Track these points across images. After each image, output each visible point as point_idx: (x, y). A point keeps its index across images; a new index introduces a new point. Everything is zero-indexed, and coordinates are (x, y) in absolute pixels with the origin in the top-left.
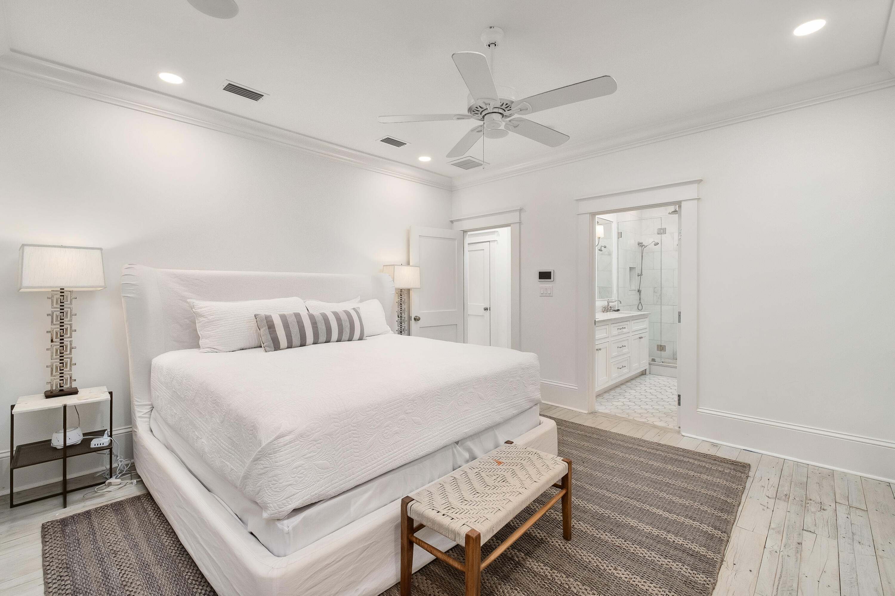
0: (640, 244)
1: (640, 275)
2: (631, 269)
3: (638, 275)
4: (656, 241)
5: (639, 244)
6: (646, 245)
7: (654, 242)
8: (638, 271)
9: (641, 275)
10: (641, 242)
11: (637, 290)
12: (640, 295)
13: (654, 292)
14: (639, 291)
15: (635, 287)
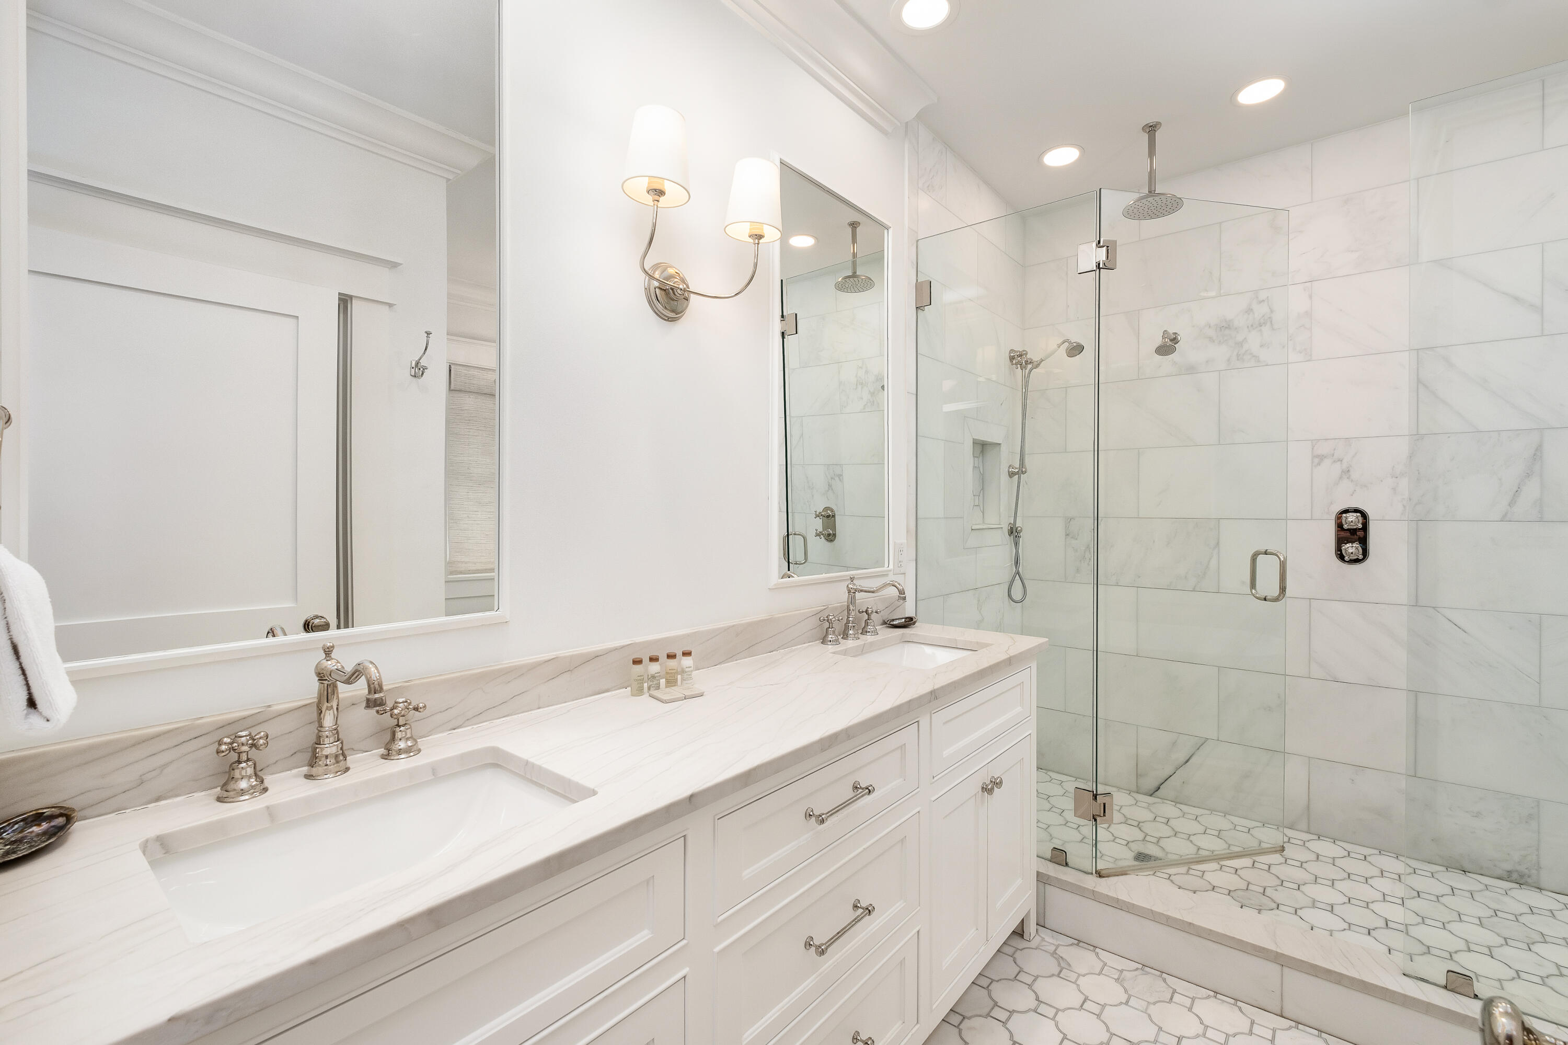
0: (1019, 359)
1: (1018, 472)
2: (982, 448)
3: (1011, 475)
4: (1076, 338)
5: (1012, 358)
6: (1036, 359)
7: (1066, 344)
8: (1007, 458)
9: (1022, 471)
10: (1019, 348)
11: (1006, 529)
12: (1016, 544)
13: (1067, 535)
14: (1014, 532)
15: (999, 516)
